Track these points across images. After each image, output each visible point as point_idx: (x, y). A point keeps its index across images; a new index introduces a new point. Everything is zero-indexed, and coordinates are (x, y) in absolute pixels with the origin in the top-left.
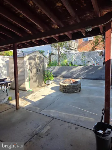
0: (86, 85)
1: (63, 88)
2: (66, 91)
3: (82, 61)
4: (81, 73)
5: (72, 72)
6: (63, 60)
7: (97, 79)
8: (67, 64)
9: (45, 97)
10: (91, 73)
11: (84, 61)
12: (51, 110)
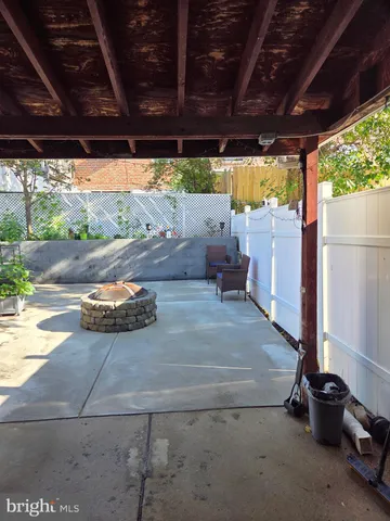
0: (167, 298)
1: (104, 317)
2: (115, 325)
3: (120, 223)
4: (127, 262)
5: (92, 260)
6: (44, 217)
7: (174, 278)
8: (71, 231)
9: (45, 361)
10: (156, 261)
11: (127, 222)
12: (119, 396)
